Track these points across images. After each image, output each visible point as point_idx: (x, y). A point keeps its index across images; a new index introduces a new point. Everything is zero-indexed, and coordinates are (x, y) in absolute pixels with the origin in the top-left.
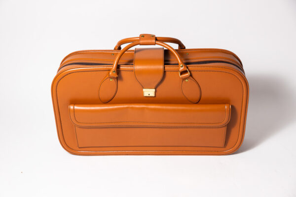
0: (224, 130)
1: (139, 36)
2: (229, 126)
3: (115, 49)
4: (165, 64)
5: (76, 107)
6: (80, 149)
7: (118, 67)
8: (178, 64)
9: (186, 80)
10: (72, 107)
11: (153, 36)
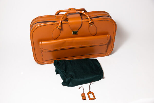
0: (106, 46)
1: (68, 9)
2: (108, 44)
3: (56, 14)
4: (82, 19)
5: (42, 43)
6: (44, 62)
7: (62, 22)
8: (88, 18)
9: (91, 26)
10: (40, 43)
11: (75, 9)
